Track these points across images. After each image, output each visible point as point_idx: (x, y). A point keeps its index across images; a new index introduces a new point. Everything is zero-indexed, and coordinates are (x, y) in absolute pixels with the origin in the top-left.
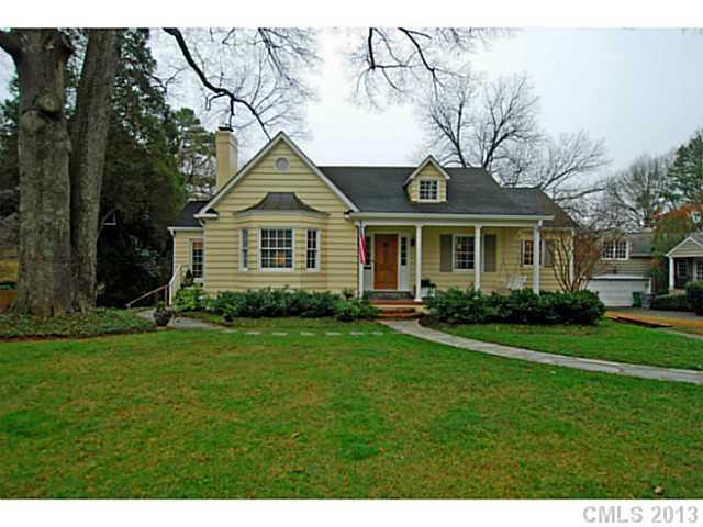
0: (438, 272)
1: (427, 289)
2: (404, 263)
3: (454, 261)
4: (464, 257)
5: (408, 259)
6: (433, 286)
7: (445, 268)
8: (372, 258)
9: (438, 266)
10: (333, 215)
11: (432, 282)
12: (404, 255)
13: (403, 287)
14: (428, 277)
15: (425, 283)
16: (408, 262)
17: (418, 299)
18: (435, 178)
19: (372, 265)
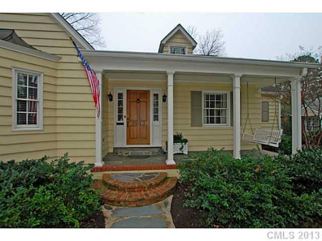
0: (189, 127)
1: (179, 145)
2: (156, 118)
3: (204, 116)
4: (212, 112)
5: (160, 114)
6: (186, 141)
7: (195, 122)
8: (125, 113)
9: (190, 122)
10: (65, 59)
11: (184, 137)
12: (156, 111)
13: (156, 142)
14: (179, 132)
15: (177, 139)
16: (160, 117)
17: (171, 161)
18: (183, 45)
19: (125, 121)
